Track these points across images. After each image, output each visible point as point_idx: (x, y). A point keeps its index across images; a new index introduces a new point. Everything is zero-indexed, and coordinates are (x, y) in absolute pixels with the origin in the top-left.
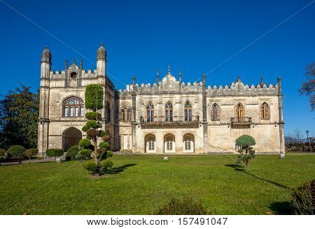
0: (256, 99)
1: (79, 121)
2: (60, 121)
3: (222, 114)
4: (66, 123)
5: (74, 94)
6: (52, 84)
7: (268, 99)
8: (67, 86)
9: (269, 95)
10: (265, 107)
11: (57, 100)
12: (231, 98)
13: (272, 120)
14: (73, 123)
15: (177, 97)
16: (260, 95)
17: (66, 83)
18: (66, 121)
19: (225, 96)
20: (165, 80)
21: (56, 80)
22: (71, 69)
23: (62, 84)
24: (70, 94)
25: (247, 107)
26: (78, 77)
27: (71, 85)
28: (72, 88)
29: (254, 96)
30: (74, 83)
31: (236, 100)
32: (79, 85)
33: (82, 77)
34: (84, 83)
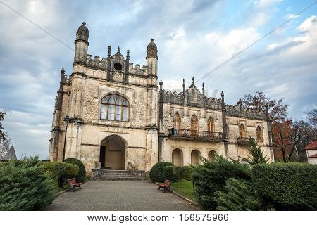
0: (253, 121)
1: (124, 127)
2: (98, 125)
3: (230, 133)
4: (107, 129)
5: (120, 91)
6: (90, 72)
7: (261, 123)
8: (109, 79)
9: (262, 120)
11: (96, 95)
12: (235, 118)
13: (265, 143)
14: (116, 129)
16: (255, 119)
17: (108, 75)
18: (107, 126)
19: (231, 116)
20: (190, 91)
22: (115, 58)
23: (104, 75)
24: (113, 90)
25: (248, 128)
26: (124, 71)
27: (115, 79)
28: (116, 82)
29: (252, 119)
30: (118, 77)
31: (240, 121)
32: (125, 81)
33: (130, 71)
34: (131, 79)
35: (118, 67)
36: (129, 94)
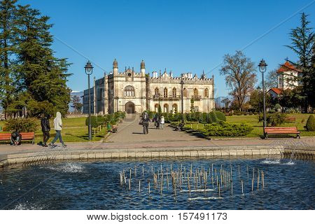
0: (203, 86)
1: (133, 98)
4: (127, 99)
6: (119, 79)
7: (208, 86)
8: (126, 81)
9: (209, 84)
10: (206, 90)
11: (122, 87)
13: (209, 97)
14: (130, 99)
15: (170, 85)
16: (205, 84)
17: (126, 79)
20: (164, 76)
21: (121, 77)
22: (128, 72)
23: (124, 79)
24: (129, 84)
25: (199, 90)
26: (132, 76)
28: (129, 81)
30: (130, 79)
31: (194, 86)
32: (133, 80)
33: (134, 76)
34: (135, 79)
35: (130, 75)
36: (134, 85)
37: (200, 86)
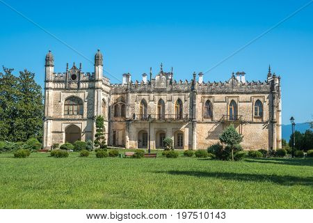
0: (249, 96)
3: (215, 111)
4: (67, 121)
5: (75, 94)
6: (55, 85)
7: (261, 97)
9: (263, 92)
11: (59, 100)
13: (264, 119)
14: (73, 121)
17: (67, 85)
20: (158, 78)
21: (59, 82)
22: (71, 72)
23: (62, 86)
24: (71, 94)
25: (240, 105)
26: (77, 79)
27: (72, 87)
28: (72, 89)
29: (247, 93)
30: (74, 85)
31: (229, 97)
32: (78, 87)
33: (81, 79)
34: (83, 85)
36: (81, 96)
37: (242, 97)
